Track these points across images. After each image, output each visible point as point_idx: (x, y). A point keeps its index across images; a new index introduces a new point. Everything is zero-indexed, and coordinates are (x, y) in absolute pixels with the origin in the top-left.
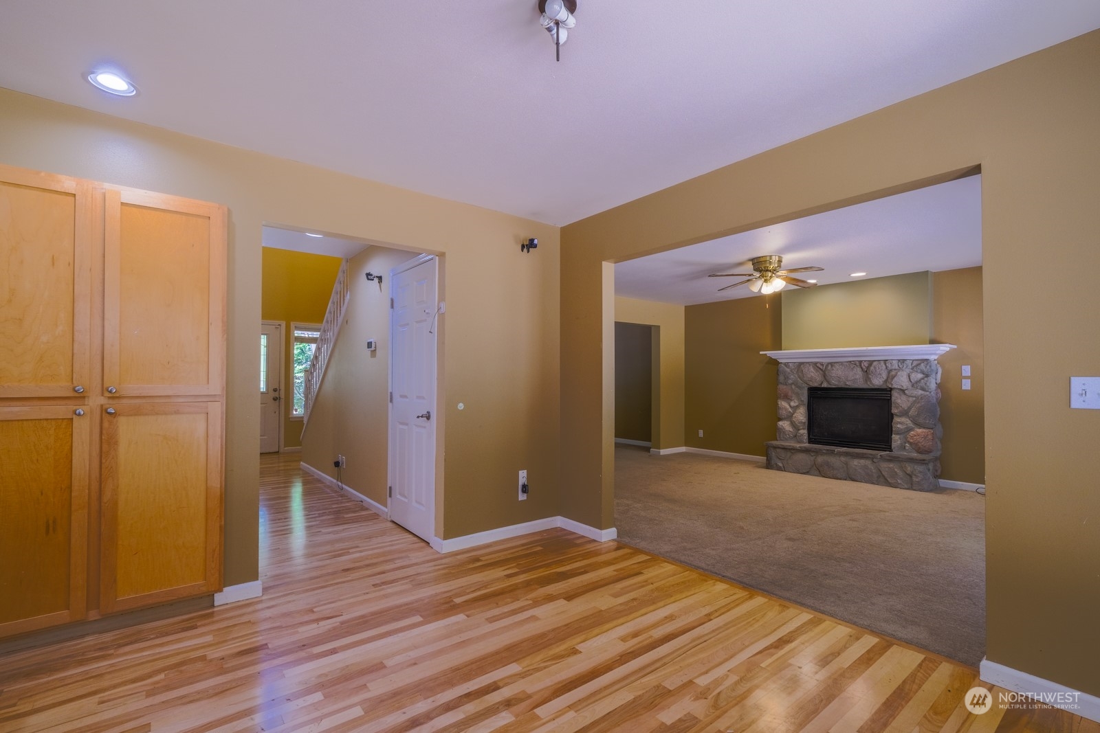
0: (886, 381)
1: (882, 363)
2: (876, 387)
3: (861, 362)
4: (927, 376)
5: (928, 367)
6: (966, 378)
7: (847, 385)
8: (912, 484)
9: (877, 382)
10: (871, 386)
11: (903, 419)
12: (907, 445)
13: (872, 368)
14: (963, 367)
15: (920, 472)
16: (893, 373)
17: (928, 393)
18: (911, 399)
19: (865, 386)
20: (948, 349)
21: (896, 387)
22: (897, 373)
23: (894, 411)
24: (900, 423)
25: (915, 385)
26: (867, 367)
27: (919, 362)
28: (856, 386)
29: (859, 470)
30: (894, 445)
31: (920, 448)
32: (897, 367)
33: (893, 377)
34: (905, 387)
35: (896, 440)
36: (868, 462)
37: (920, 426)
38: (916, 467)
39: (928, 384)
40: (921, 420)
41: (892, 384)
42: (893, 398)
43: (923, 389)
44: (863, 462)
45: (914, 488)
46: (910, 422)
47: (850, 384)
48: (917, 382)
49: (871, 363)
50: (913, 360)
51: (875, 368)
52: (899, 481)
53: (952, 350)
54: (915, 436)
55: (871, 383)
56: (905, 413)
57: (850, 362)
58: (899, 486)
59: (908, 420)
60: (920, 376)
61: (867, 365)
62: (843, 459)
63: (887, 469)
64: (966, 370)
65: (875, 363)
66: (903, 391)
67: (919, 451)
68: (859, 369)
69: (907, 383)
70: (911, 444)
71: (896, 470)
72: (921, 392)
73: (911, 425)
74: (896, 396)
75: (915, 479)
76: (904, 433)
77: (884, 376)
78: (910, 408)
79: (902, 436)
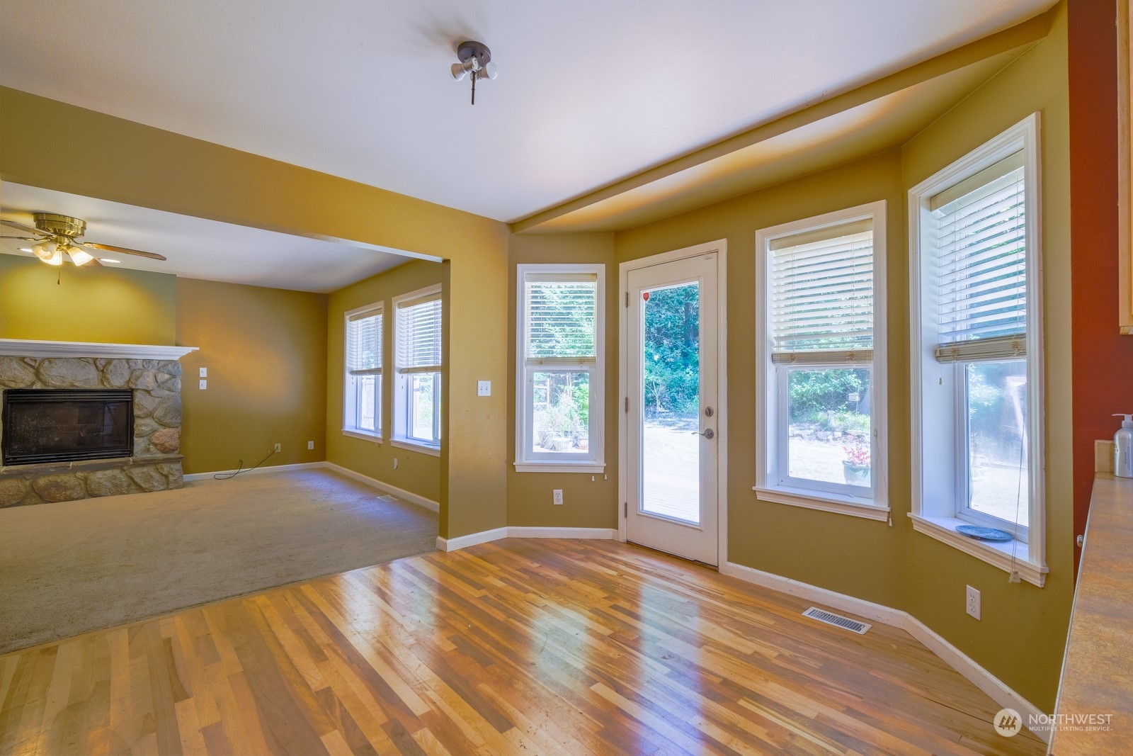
0: (128, 382)
1: (124, 362)
2: (115, 388)
3: (95, 360)
4: (174, 376)
5: (176, 368)
6: (203, 378)
7: (73, 386)
8: (168, 484)
9: (117, 382)
10: (109, 387)
11: (149, 421)
12: (151, 446)
13: (111, 367)
14: (201, 369)
15: (177, 470)
16: (138, 373)
17: (174, 393)
18: (157, 400)
19: (101, 387)
20: (190, 351)
21: (140, 387)
22: (142, 373)
23: (136, 412)
24: (145, 425)
25: (160, 385)
26: (103, 365)
27: (166, 363)
28: (87, 387)
29: (106, 483)
30: (136, 449)
31: (166, 448)
32: (141, 367)
33: (138, 378)
34: (150, 388)
35: (139, 444)
36: (116, 472)
37: (165, 425)
38: (172, 466)
39: (175, 384)
40: (167, 420)
41: (136, 385)
42: (136, 400)
43: (170, 390)
44: (109, 473)
45: (170, 487)
46: (154, 423)
47: (80, 385)
48: (163, 383)
49: (109, 361)
50: (159, 361)
51: (115, 366)
52: (155, 484)
53: (193, 353)
54: (161, 436)
55: (109, 384)
56: (150, 415)
57: (80, 358)
58: (155, 489)
59: (153, 421)
60: (167, 376)
61: (104, 364)
62: (79, 474)
63: (140, 475)
64: (203, 372)
65: (115, 362)
66: (148, 392)
67: (165, 451)
68: (93, 368)
69: (153, 384)
70: (156, 445)
71: (151, 473)
72: (167, 392)
73: (156, 425)
74: (139, 398)
75: (171, 478)
76: (147, 435)
77: (127, 375)
78: (155, 409)
79: (145, 439)
